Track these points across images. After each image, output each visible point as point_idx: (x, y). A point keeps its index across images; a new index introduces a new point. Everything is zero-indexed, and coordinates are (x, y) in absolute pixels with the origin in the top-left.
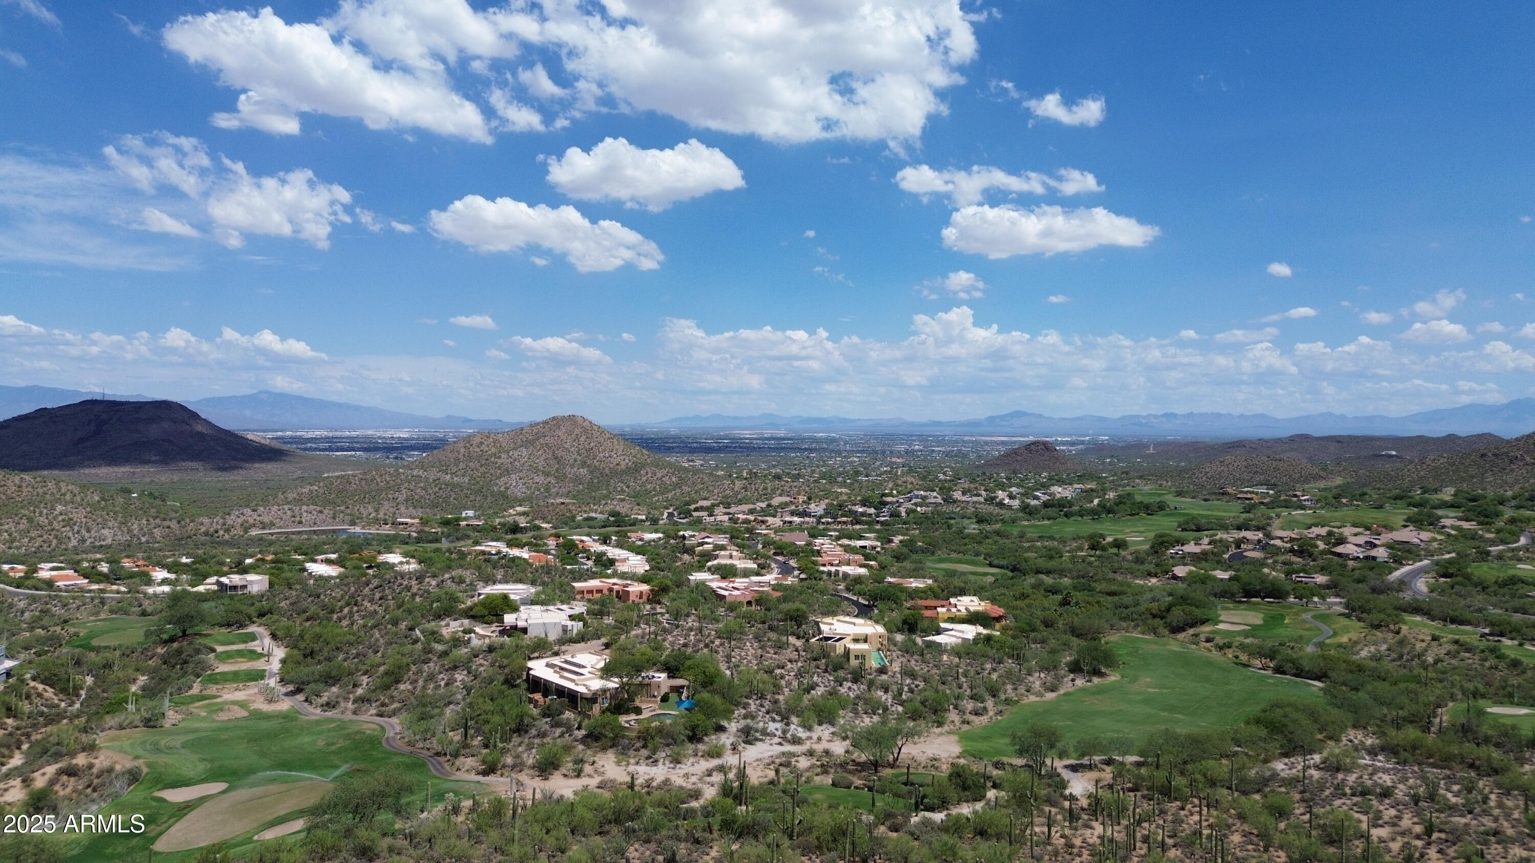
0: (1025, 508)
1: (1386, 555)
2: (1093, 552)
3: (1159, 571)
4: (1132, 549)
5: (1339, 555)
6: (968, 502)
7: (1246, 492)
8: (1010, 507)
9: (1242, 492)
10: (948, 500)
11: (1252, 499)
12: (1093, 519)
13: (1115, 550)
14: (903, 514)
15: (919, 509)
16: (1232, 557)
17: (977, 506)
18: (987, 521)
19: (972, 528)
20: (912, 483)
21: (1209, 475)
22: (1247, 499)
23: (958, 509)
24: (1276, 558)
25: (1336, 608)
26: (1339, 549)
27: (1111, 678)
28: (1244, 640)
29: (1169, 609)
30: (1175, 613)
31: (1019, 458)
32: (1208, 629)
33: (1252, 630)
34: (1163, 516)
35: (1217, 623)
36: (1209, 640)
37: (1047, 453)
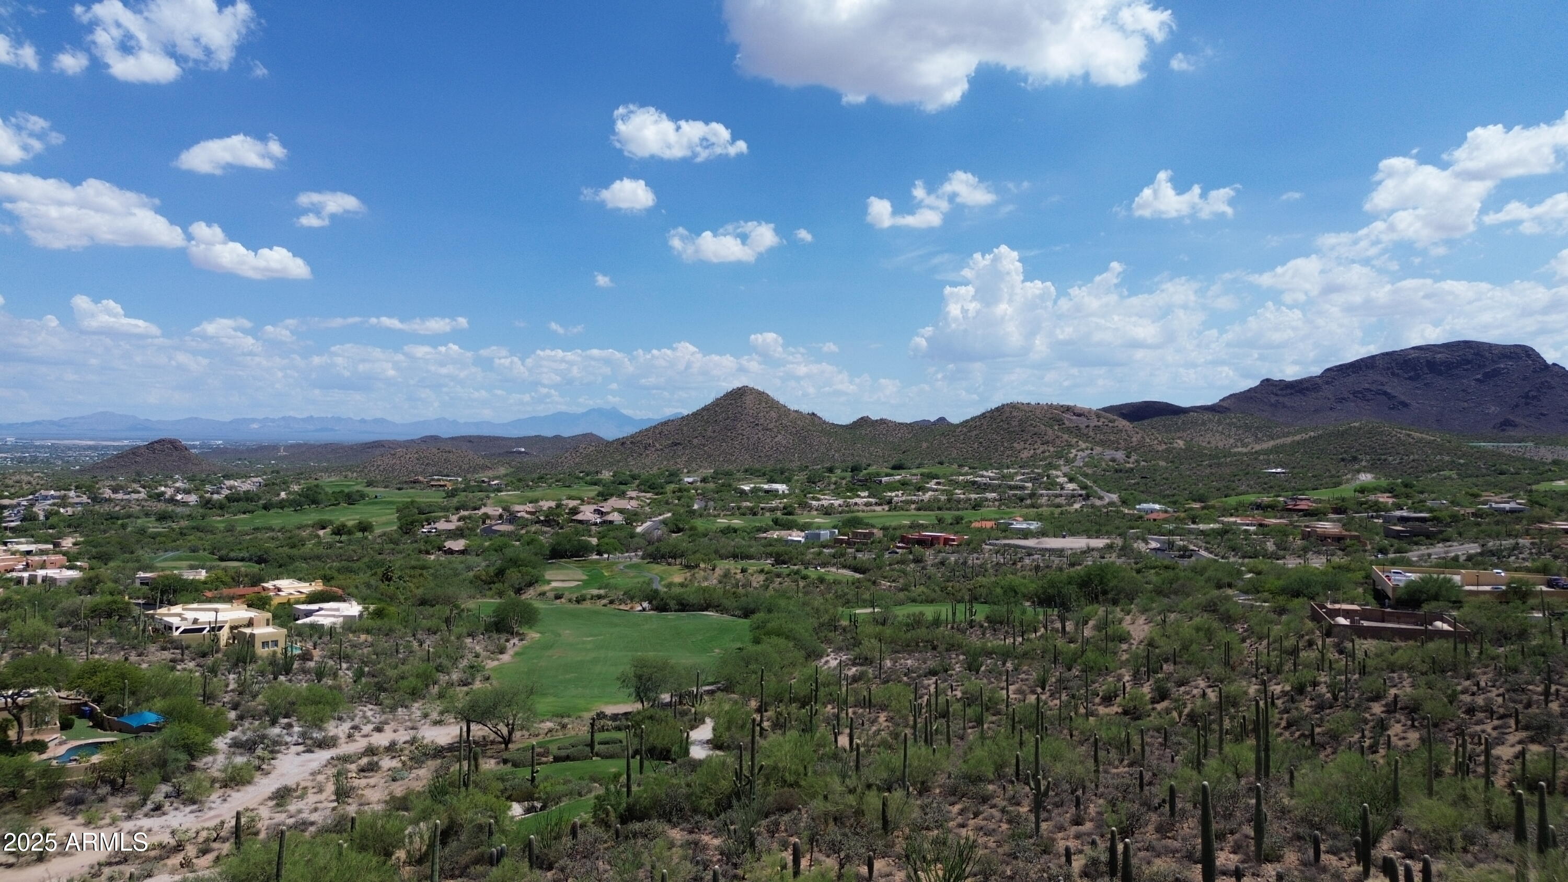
0: (207, 504)
1: (621, 518)
2: (338, 538)
3: (430, 548)
4: (378, 531)
5: (580, 522)
6: (129, 501)
7: (439, 480)
8: (185, 504)
9: (433, 480)
10: (96, 499)
11: (445, 486)
12: (295, 510)
13: (360, 535)
14: (42, 517)
15: (62, 510)
16: (483, 530)
17: (143, 503)
18: (171, 517)
19: (154, 527)
20: (30, 483)
21: (381, 468)
22: (441, 486)
23: (117, 508)
24: (529, 528)
25: (635, 560)
26: (579, 517)
27: (533, 635)
28: (595, 592)
29: (500, 573)
30: (513, 575)
31: (138, 459)
32: (546, 588)
33: (586, 584)
34: (365, 505)
35: (549, 582)
36: (558, 597)
37: (175, 453)
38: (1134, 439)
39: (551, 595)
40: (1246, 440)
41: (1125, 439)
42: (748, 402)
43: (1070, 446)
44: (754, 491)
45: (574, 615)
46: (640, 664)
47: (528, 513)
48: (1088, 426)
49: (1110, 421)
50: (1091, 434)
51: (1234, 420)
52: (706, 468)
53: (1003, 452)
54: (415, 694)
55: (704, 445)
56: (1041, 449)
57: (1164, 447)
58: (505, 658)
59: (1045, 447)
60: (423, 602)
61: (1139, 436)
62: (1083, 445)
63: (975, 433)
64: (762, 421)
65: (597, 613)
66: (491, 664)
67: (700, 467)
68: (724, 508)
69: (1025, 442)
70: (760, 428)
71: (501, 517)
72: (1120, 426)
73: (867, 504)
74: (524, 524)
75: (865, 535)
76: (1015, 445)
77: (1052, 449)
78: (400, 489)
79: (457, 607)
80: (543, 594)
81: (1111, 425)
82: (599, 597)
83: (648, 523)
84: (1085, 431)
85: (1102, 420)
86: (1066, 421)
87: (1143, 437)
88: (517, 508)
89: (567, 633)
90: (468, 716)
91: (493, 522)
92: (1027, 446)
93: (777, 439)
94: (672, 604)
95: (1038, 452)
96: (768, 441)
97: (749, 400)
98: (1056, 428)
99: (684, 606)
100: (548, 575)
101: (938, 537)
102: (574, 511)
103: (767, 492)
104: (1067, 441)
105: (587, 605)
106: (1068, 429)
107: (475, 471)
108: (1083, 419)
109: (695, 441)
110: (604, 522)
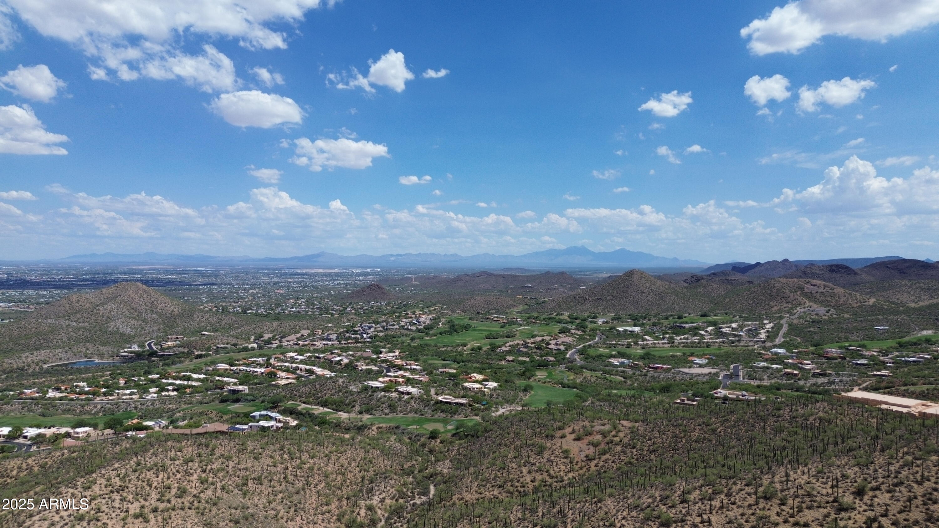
1: (564, 348)
2: (472, 352)
3: (502, 359)
5: (550, 349)
7: (496, 317)
9: (494, 317)
11: (499, 321)
16: (517, 350)
24: (532, 350)
25: (563, 369)
26: (549, 346)
27: (533, 392)
28: (549, 380)
29: (524, 372)
30: (527, 374)
31: (365, 293)
32: (536, 378)
33: (547, 377)
34: (472, 331)
35: (537, 376)
36: (539, 381)
37: (379, 291)
38: (842, 300)
39: (537, 380)
40: (923, 297)
41: (837, 300)
42: (635, 278)
43: (800, 304)
44: (623, 331)
45: (542, 387)
46: (548, 401)
47: (532, 343)
48: (817, 292)
49: (831, 289)
50: (818, 296)
51: (921, 285)
52: (611, 313)
53: (764, 307)
54: (513, 403)
55: (612, 300)
56: (785, 306)
57: (859, 304)
58: (527, 397)
59: (787, 305)
60: (506, 381)
61: (845, 298)
62: (807, 304)
63: (753, 295)
64: (641, 288)
65: (547, 387)
66: (524, 398)
67: (609, 312)
68: (604, 343)
69: (777, 301)
70: (640, 292)
71: (523, 344)
72: (836, 292)
73: (664, 343)
74: (531, 348)
75: (637, 364)
76: (771, 303)
77: (790, 306)
78: (482, 322)
79: (514, 383)
80: (535, 380)
81: (830, 291)
82: (550, 382)
83: (574, 350)
84: (815, 295)
85: (826, 288)
86: (806, 289)
87: (848, 299)
88: (528, 341)
89: (540, 392)
90: (523, 406)
91: (520, 346)
92: (777, 304)
93: (648, 298)
94: (566, 386)
95: (782, 307)
96: (643, 299)
97: (635, 277)
98: (798, 293)
99: (569, 387)
100: (537, 373)
101: (659, 367)
102: (548, 344)
103: (630, 331)
104: (800, 302)
105: (546, 384)
106: (806, 293)
107: (509, 308)
108: (815, 288)
109: (608, 298)
110: (558, 349)
